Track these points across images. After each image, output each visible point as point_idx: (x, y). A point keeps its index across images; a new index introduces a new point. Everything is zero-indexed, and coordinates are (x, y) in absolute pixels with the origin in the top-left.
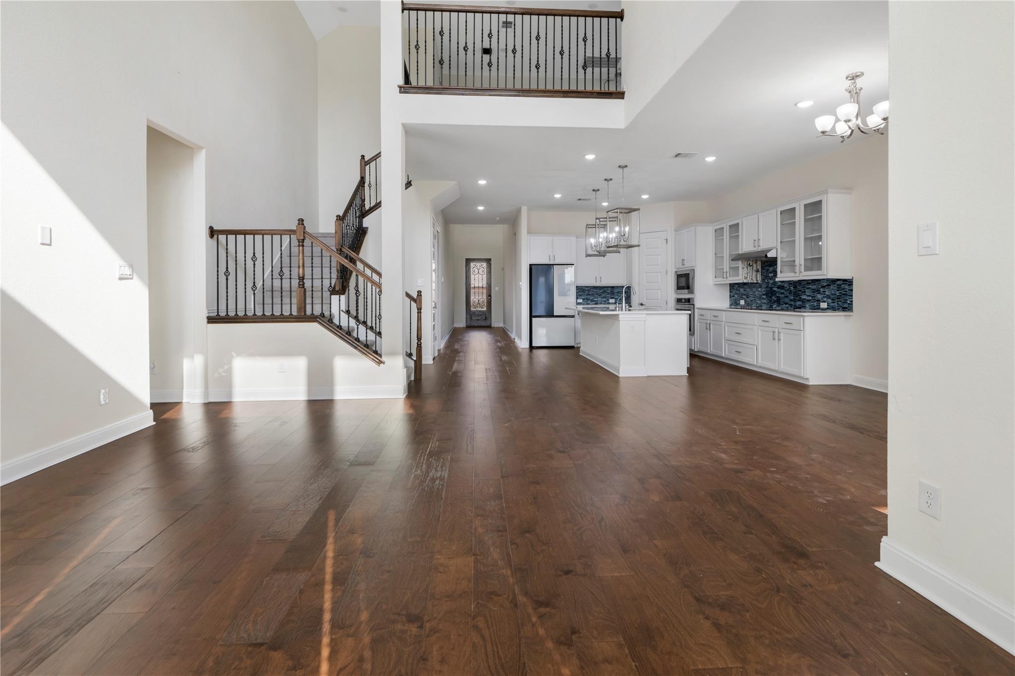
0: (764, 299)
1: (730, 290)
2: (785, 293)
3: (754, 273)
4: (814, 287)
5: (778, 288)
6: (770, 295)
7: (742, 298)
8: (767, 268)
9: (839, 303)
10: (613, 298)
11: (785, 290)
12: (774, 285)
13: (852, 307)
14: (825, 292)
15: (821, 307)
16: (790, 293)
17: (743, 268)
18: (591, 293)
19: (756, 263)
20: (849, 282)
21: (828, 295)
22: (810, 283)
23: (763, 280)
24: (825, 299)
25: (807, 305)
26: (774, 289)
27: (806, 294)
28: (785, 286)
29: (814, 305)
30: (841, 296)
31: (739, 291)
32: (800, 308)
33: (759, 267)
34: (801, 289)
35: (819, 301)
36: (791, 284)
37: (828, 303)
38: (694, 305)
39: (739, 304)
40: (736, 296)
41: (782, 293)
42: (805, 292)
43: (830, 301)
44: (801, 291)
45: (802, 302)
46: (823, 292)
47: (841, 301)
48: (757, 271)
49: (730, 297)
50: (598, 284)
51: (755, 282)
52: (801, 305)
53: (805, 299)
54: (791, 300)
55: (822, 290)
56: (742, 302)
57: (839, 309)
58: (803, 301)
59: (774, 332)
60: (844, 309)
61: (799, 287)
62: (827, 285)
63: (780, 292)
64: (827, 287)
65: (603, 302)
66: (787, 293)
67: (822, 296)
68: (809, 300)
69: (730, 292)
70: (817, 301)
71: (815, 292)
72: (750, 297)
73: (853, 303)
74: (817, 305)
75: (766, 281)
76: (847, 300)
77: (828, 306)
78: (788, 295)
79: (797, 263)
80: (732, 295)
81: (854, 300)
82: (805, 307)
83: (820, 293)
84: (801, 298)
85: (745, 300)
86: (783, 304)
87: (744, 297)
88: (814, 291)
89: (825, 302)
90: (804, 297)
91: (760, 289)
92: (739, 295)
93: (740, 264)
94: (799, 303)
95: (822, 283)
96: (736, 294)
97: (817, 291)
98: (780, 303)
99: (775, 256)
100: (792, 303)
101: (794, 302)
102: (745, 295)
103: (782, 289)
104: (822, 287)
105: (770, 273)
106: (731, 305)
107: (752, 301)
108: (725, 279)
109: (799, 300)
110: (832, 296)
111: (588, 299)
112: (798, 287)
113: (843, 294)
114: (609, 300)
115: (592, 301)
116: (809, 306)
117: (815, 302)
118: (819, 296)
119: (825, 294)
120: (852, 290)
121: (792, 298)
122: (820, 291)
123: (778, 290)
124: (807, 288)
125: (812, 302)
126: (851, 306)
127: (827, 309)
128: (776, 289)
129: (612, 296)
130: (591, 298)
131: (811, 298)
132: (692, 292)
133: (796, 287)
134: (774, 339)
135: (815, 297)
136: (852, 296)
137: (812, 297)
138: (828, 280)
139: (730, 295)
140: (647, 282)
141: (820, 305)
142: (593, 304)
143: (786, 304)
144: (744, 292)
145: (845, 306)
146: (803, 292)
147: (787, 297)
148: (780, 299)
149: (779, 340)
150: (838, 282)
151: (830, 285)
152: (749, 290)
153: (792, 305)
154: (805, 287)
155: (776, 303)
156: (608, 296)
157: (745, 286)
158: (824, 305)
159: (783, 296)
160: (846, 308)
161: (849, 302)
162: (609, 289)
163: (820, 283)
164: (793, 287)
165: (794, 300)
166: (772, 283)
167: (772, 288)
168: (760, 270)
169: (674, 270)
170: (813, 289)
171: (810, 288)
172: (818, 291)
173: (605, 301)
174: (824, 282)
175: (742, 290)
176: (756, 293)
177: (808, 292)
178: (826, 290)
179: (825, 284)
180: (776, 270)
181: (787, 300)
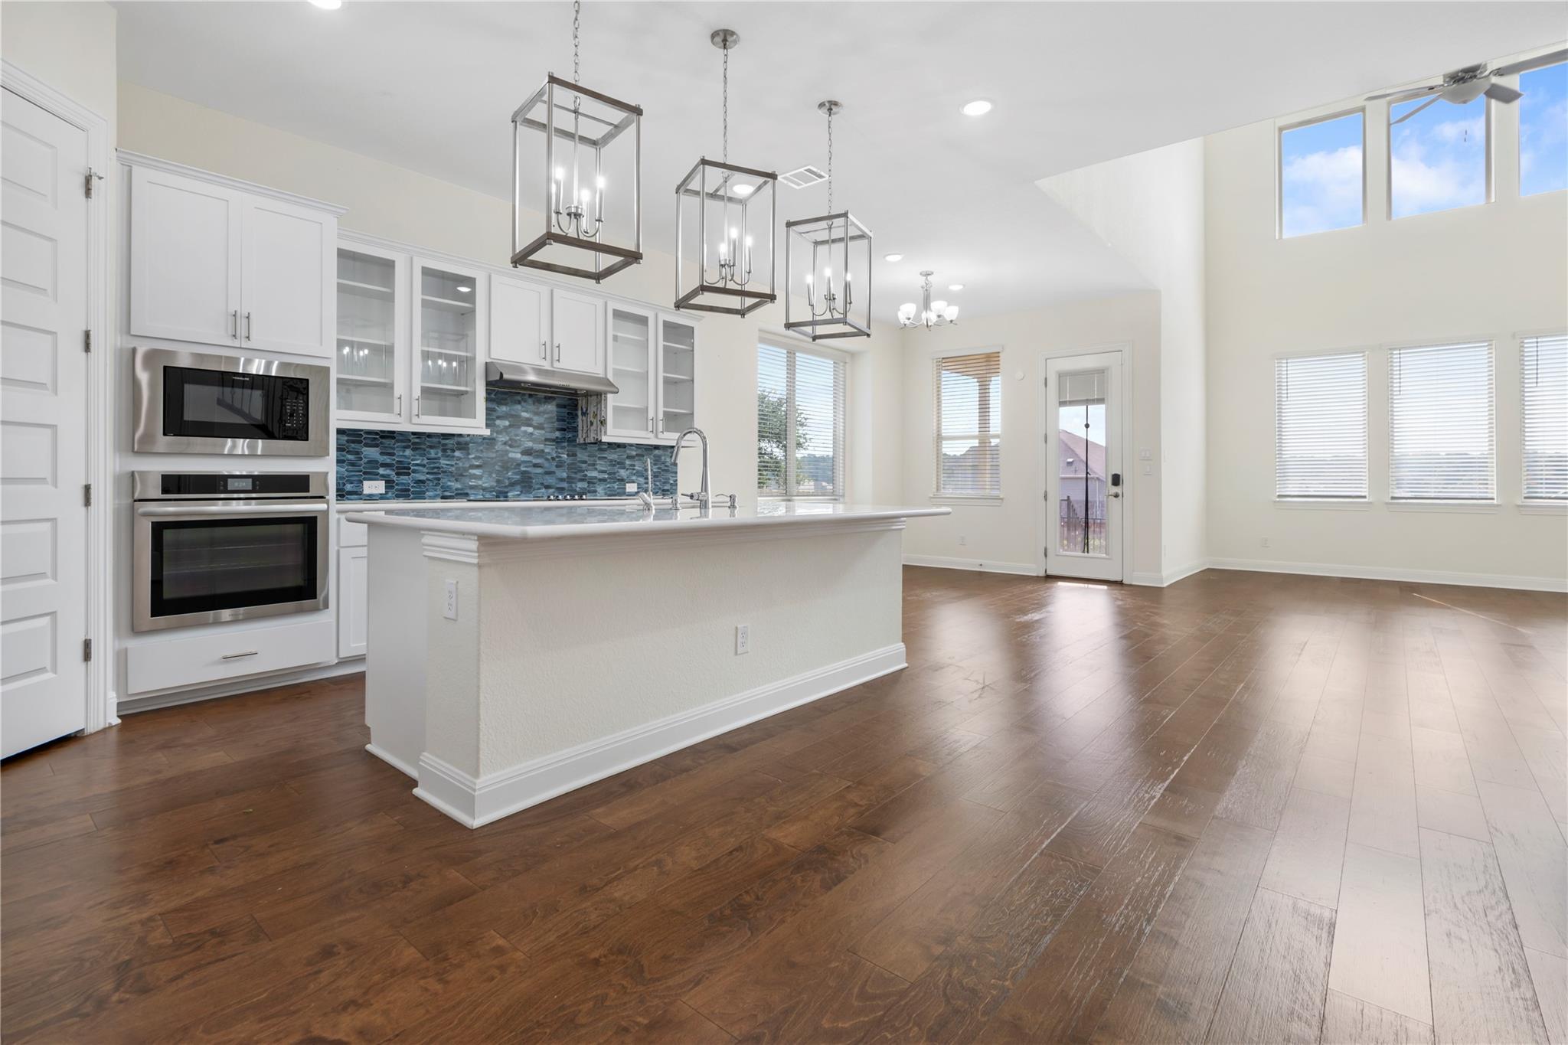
0: (480, 478)
4: (617, 457)
6: (497, 468)
7: (373, 476)
9: (658, 483)
11: (547, 459)
12: (510, 446)
13: (676, 489)
14: (634, 465)
15: (628, 490)
20: (671, 451)
21: (638, 471)
24: (634, 478)
25: (600, 489)
26: (511, 455)
27: (596, 469)
28: (547, 450)
29: (614, 487)
30: (660, 473)
31: (358, 453)
34: (586, 458)
35: (623, 480)
37: (638, 484)
41: (536, 466)
42: (594, 465)
43: (641, 480)
44: (585, 462)
45: (589, 483)
46: (631, 465)
47: (660, 481)
52: (585, 489)
53: (596, 478)
54: (562, 480)
55: (628, 462)
57: (657, 492)
58: (591, 482)
60: (663, 492)
62: (637, 455)
63: (531, 462)
64: (637, 458)
66: (551, 466)
67: (628, 472)
68: (604, 480)
70: (619, 480)
71: (614, 465)
72: (414, 471)
73: (678, 482)
74: (618, 488)
76: (669, 479)
77: (638, 488)
78: (554, 468)
81: (679, 478)
82: (595, 491)
83: (624, 468)
84: (586, 475)
85: (387, 482)
86: (539, 489)
87: (381, 471)
88: (613, 463)
89: (633, 482)
90: (594, 474)
92: (353, 464)
95: (628, 452)
97: (619, 463)
98: (530, 487)
100: (565, 485)
101: (568, 482)
102: (388, 466)
103: (535, 456)
104: (629, 457)
107: (423, 482)
109: (585, 480)
110: (645, 474)
112: (579, 455)
113: (663, 470)
116: (605, 489)
117: (615, 482)
118: (623, 473)
119: (634, 469)
120: (675, 464)
121: (565, 475)
122: (623, 463)
123: (526, 458)
124: (600, 458)
125: (609, 483)
126: (674, 487)
127: (635, 493)
128: (519, 456)
131: (606, 476)
133: (574, 455)
135: (614, 473)
136: (676, 473)
137: (610, 474)
138: (638, 446)
141: (625, 488)
143: (547, 487)
144: (387, 460)
145: (666, 488)
146: (589, 465)
147: (550, 473)
148: (531, 478)
150: (657, 452)
151: (643, 456)
152: (408, 453)
153: (563, 489)
154: (596, 456)
155: (518, 487)
157: (387, 442)
158: (631, 488)
159: (539, 470)
160: (668, 490)
161: (672, 482)
163: (625, 452)
164: (568, 455)
165: (570, 480)
167: (507, 452)
170: (611, 461)
171: (606, 458)
172: (622, 465)
174: (633, 450)
175: (372, 453)
176: (443, 462)
177: (601, 465)
178: (636, 463)
179: (634, 453)
180: (525, 415)
181: (549, 480)
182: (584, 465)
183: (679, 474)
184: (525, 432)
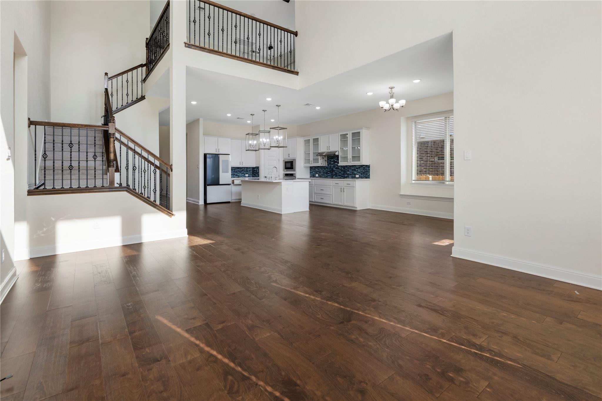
0: (329, 174)
1: (310, 169)
2: (339, 171)
3: (325, 162)
4: (353, 168)
5: (336, 169)
7: (317, 174)
8: (330, 159)
10: (247, 174)
13: (370, 177)
15: (356, 177)
16: (342, 171)
17: (321, 159)
18: (236, 171)
19: (325, 157)
20: (368, 167)
21: (359, 172)
22: (351, 167)
23: (328, 165)
24: (358, 174)
25: (350, 176)
26: (334, 169)
28: (340, 168)
32: (346, 177)
33: (326, 159)
34: (347, 169)
35: (355, 174)
36: (342, 167)
38: (295, 177)
39: (315, 176)
40: (313, 172)
41: (338, 171)
43: (360, 174)
47: (365, 174)
48: (326, 161)
49: (310, 173)
50: (241, 166)
51: (325, 166)
54: (342, 174)
55: (356, 170)
56: (317, 175)
57: (364, 177)
58: (348, 174)
59: (341, 188)
60: (366, 178)
61: (346, 168)
62: (359, 168)
65: (242, 176)
66: (340, 171)
68: (351, 174)
69: (310, 170)
73: (370, 175)
75: (330, 165)
76: (367, 174)
79: (349, 158)
80: (311, 172)
81: (370, 174)
85: (319, 174)
86: (338, 176)
87: (318, 173)
88: (353, 170)
90: (349, 173)
91: (326, 169)
93: (319, 158)
94: (346, 175)
96: (314, 171)
99: (338, 154)
100: (343, 175)
102: (318, 172)
103: (338, 169)
104: (357, 168)
105: (332, 162)
106: (310, 177)
107: (322, 174)
108: (311, 164)
109: (346, 174)
110: (361, 172)
111: (234, 175)
113: (366, 171)
114: (245, 175)
115: (236, 175)
117: (353, 175)
118: (355, 172)
120: (369, 170)
121: (343, 173)
123: (336, 170)
124: (350, 169)
127: (359, 177)
128: (335, 169)
129: (247, 173)
130: (236, 174)
132: (295, 171)
133: (345, 168)
134: (341, 191)
135: (353, 172)
136: (369, 172)
138: (359, 165)
139: (310, 172)
140: (268, 165)
141: (355, 176)
142: (237, 177)
143: (340, 176)
144: (318, 171)
145: (367, 176)
147: (340, 173)
148: (337, 174)
149: (344, 192)
150: (364, 166)
152: (321, 169)
156: (244, 172)
157: (318, 168)
158: (357, 176)
159: (338, 172)
162: (246, 169)
164: (343, 169)
165: (344, 174)
166: (333, 167)
167: (333, 169)
168: (327, 160)
169: (283, 159)
172: (355, 170)
173: (243, 176)
175: (317, 170)
176: (325, 171)
177: (350, 171)
178: (358, 170)
179: (358, 167)
180: (336, 160)
181: (340, 174)
182: (347, 171)
183: (370, 172)
184: (336, 164)
